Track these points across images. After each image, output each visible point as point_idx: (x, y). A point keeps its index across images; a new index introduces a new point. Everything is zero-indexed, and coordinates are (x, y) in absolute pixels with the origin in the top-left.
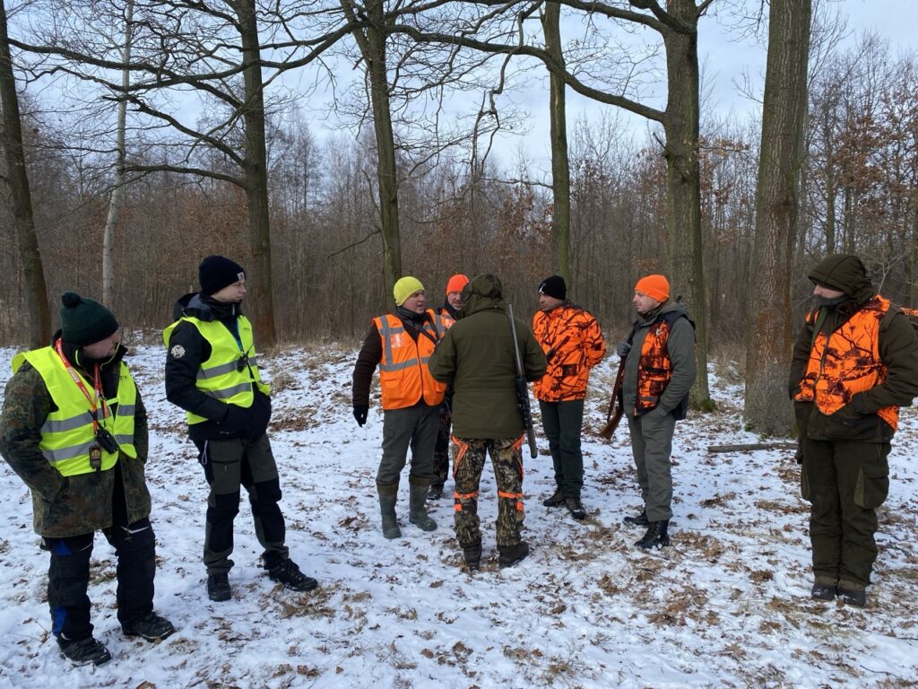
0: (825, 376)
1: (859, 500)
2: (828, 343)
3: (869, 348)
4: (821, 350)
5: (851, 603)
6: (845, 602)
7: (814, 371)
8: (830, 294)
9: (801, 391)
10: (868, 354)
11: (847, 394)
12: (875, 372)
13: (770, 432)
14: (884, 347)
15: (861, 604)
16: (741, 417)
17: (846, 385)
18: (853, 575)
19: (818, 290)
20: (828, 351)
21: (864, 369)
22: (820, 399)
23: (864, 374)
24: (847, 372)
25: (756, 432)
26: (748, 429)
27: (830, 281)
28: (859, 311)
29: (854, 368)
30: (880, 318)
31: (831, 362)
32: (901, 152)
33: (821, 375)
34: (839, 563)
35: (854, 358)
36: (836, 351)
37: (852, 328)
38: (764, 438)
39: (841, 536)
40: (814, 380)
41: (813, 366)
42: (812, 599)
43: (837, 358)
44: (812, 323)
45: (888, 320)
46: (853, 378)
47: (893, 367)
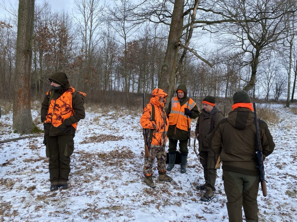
0: (55, 114)
1: (66, 154)
2: (55, 102)
3: (69, 104)
4: (53, 105)
5: (64, 189)
6: (62, 189)
7: (51, 112)
8: (57, 85)
9: (46, 119)
10: (69, 106)
11: (63, 119)
12: (71, 112)
13: (24, 132)
14: (73, 104)
15: (66, 188)
16: (12, 128)
17: (62, 116)
18: (63, 179)
19: (52, 84)
20: (56, 105)
21: (68, 111)
22: (54, 122)
23: (68, 113)
24: (63, 112)
25: (18, 133)
26: (15, 132)
27: (57, 81)
28: (65, 91)
29: (65, 111)
30: (72, 94)
31: (57, 109)
32: (56, 42)
33: (54, 113)
34: (59, 176)
35: (65, 107)
36: (59, 105)
37: (64, 97)
38: (21, 135)
39: (60, 167)
40: (51, 115)
41: (51, 110)
42: (51, 191)
43: (59, 107)
44: (49, 95)
45: (75, 95)
46: (64, 114)
47: (77, 110)
